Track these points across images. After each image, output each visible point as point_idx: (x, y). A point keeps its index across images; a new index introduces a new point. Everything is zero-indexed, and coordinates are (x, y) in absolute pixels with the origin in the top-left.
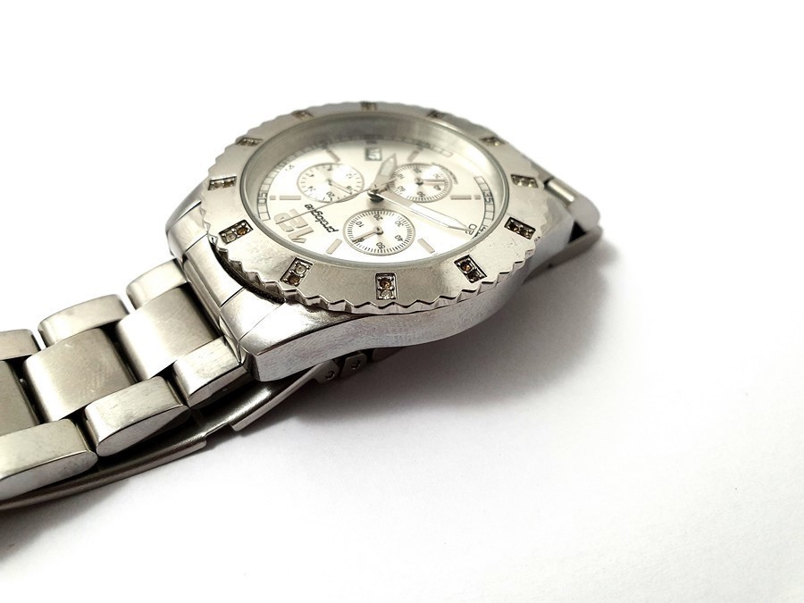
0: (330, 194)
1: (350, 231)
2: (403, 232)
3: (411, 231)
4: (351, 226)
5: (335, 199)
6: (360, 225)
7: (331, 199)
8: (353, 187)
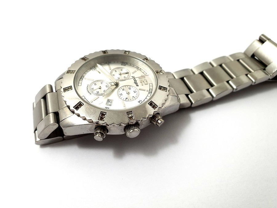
0: (130, 89)
1: (128, 76)
2: (114, 73)
3: (111, 72)
4: (127, 77)
5: (129, 87)
6: (125, 77)
7: (130, 87)
8: (121, 90)
